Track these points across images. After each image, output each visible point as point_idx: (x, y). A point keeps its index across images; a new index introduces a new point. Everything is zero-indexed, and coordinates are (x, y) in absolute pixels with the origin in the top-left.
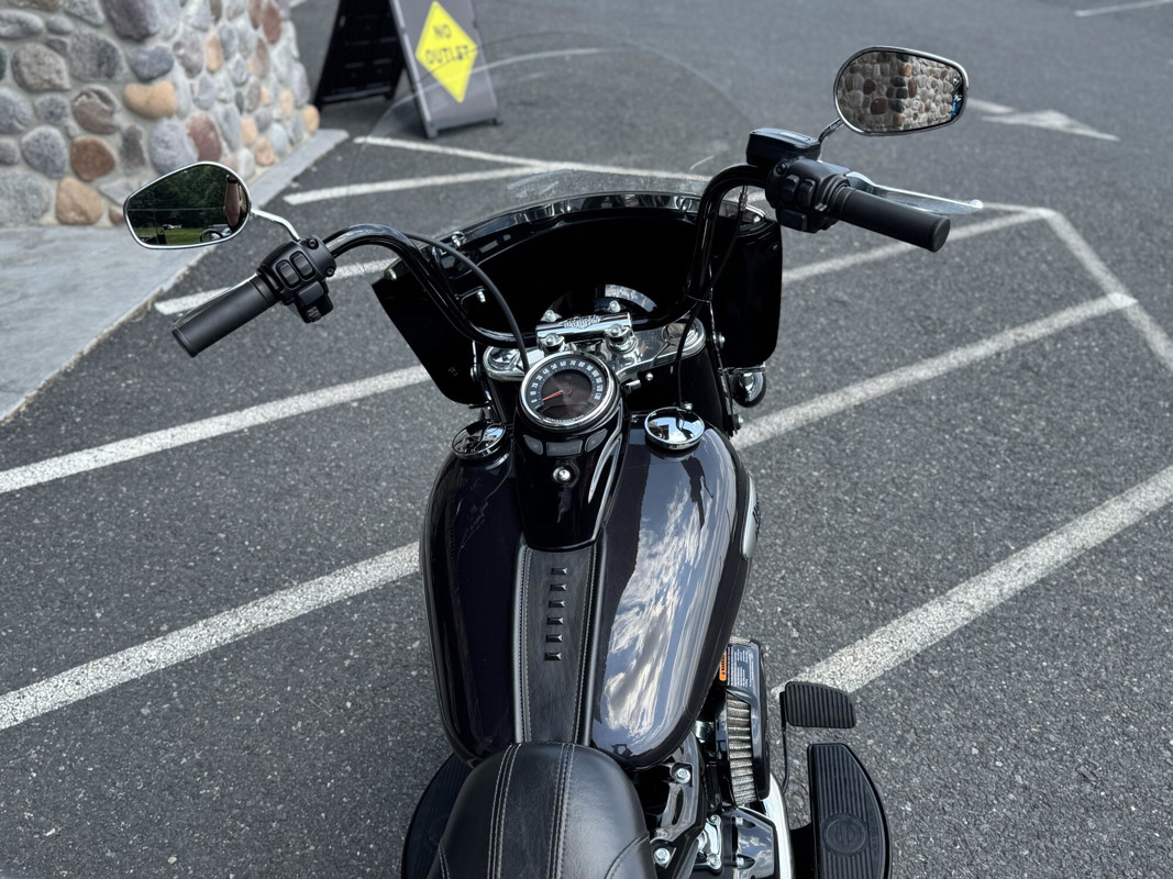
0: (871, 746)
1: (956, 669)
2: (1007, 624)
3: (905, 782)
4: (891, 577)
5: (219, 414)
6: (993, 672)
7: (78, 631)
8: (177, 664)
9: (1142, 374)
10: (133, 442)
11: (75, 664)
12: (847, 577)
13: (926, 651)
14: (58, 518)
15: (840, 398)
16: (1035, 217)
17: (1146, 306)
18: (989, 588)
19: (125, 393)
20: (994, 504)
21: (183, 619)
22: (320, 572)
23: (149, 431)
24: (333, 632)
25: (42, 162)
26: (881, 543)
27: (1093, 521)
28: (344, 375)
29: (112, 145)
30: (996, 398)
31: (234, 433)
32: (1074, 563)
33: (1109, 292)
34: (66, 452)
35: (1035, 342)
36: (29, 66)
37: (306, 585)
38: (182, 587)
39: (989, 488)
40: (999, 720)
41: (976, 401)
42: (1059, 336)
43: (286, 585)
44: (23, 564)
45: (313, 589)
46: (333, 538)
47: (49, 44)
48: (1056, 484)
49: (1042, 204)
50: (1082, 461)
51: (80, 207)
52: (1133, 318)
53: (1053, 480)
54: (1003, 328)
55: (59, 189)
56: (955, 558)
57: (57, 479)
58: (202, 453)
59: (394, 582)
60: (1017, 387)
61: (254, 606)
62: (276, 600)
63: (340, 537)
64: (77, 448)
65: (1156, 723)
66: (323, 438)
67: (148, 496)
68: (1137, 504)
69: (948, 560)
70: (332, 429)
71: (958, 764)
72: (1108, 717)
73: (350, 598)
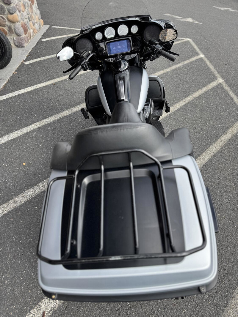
2: (183, 109)
5: (43, 82)
6: (181, 116)
7: (33, 118)
8: (52, 122)
9: (205, 69)
11: (35, 123)
14: (22, 101)
16: (187, 40)
17: (206, 57)
18: (180, 104)
19: (25, 79)
21: (50, 115)
22: (71, 107)
23: (32, 86)
27: (196, 93)
29: (6, 29)
30: (181, 74)
31: (47, 85)
32: (193, 100)
33: (200, 54)
35: (187, 64)
37: (69, 109)
38: (48, 110)
39: (180, 89)
41: (177, 75)
42: (191, 63)
43: (66, 110)
44: (19, 108)
46: (71, 102)
48: (191, 88)
49: (188, 38)
50: (195, 84)
52: (204, 59)
54: (181, 61)
58: (43, 89)
60: (184, 72)
61: (61, 113)
64: (20, 89)
67: (36, 97)
68: (204, 90)
70: (64, 84)
72: (198, 121)
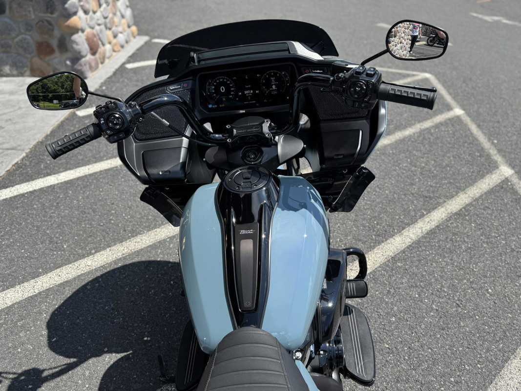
0: (378, 294)
1: (407, 263)
2: (425, 244)
3: (392, 309)
4: (380, 225)
6: (422, 264)
7: (57, 253)
8: (100, 267)
9: (469, 142)
10: (72, 171)
11: (58, 268)
12: (364, 226)
13: (395, 256)
16: (424, 77)
17: (468, 114)
18: (417, 229)
20: (417, 195)
21: (100, 247)
22: (155, 227)
23: (78, 167)
24: (163, 252)
25: (23, 49)
26: (375, 212)
27: (454, 202)
29: (54, 43)
31: (114, 168)
32: (448, 219)
33: (454, 108)
34: (44, 176)
35: (427, 129)
36: (16, 8)
37: (150, 232)
38: (99, 234)
40: (425, 283)
41: (407, 153)
42: (437, 126)
43: (142, 232)
45: (153, 234)
48: (439, 187)
49: (426, 72)
50: (448, 178)
51: (40, 69)
52: (464, 119)
53: (438, 185)
55: (31, 62)
56: (404, 218)
57: (42, 188)
58: (101, 176)
60: (422, 147)
61: (130, 241)
62: (138, 239)
64: (49, 174)
65: (483, 283)
67: (81, 195)
68: (470, 195)
69: (401, 218)
71: (411, 301)
73: (168, 238)
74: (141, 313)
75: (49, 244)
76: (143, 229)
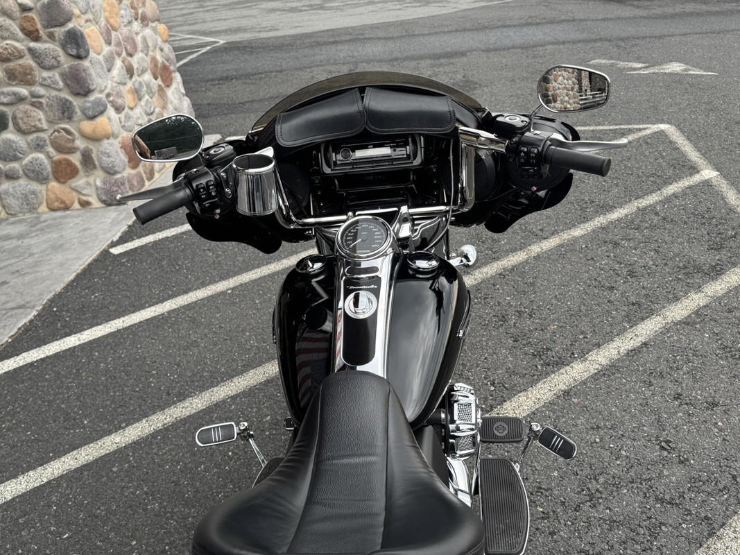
1: (589, 397)
2: (621, 369)
5: (150, 306)
6: (611, 397)
7: (75, 431)
10: (100, 327)
11: (74, 449)
12: (525, 354)
13: (570, 389)
14: (59, 373)
15: (525, 253)
17: (726, 175)
19: (94, 301)
20: (618, 303)
21: (134, 419)
22: (213, 385)
23: (110, 320)
24: (220, 417)
25: (36, 174)
27: (680, 305)
28: (223, 276)
29: (76, 159)
30: (623, 242)
31: (159, 315)
34: (61, 338)
36: (22, 119)
37: (204, 393)
39: (616, 294)
40: (613, 422)
41: (610, 245)
43: (192, 394)
44: (40, 400)
45: (208, 395)
46: (219, 367)
47: (33, 104)
48: (658, 287)
50: (675, 272)
51: (60, 199)
52: (716, 184)
53: (656, 286)
55: (47, 190)
56: (591, 336)
57: (58, 353)
58: (141, 329)
59: (255, 386)
62: (186, 403)
63: (222, 365)
64: (68, 335)
65: (710, 414)
66: (211, 312)
69: (586, 338)
70: (216, 307)
71: (587, 448)
72: (681, 414)
73: (229, 398)
74: (184, 496)
75: (65, 421)
76: (194, 390)
